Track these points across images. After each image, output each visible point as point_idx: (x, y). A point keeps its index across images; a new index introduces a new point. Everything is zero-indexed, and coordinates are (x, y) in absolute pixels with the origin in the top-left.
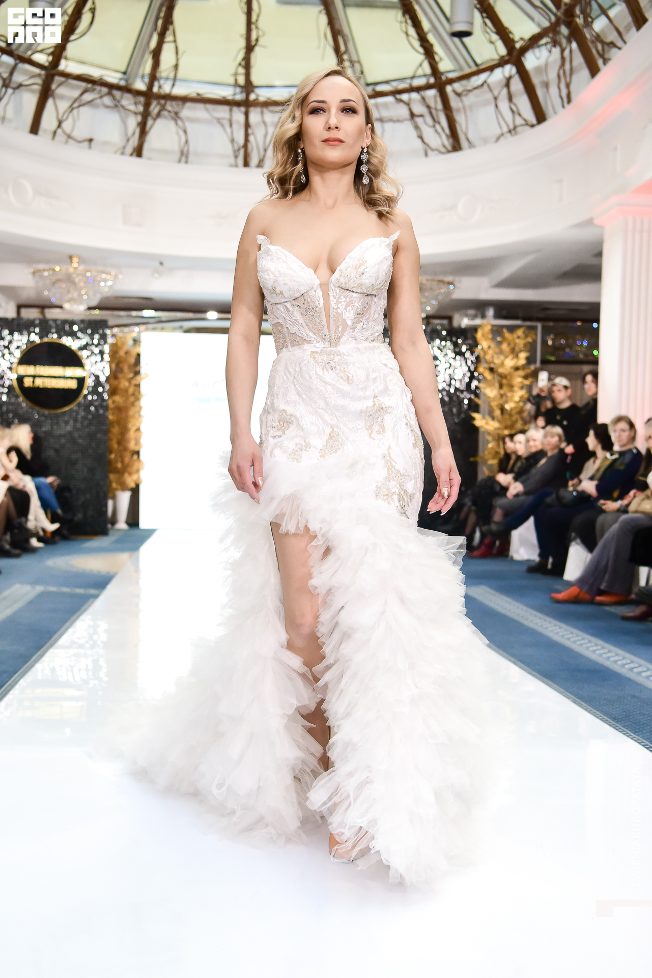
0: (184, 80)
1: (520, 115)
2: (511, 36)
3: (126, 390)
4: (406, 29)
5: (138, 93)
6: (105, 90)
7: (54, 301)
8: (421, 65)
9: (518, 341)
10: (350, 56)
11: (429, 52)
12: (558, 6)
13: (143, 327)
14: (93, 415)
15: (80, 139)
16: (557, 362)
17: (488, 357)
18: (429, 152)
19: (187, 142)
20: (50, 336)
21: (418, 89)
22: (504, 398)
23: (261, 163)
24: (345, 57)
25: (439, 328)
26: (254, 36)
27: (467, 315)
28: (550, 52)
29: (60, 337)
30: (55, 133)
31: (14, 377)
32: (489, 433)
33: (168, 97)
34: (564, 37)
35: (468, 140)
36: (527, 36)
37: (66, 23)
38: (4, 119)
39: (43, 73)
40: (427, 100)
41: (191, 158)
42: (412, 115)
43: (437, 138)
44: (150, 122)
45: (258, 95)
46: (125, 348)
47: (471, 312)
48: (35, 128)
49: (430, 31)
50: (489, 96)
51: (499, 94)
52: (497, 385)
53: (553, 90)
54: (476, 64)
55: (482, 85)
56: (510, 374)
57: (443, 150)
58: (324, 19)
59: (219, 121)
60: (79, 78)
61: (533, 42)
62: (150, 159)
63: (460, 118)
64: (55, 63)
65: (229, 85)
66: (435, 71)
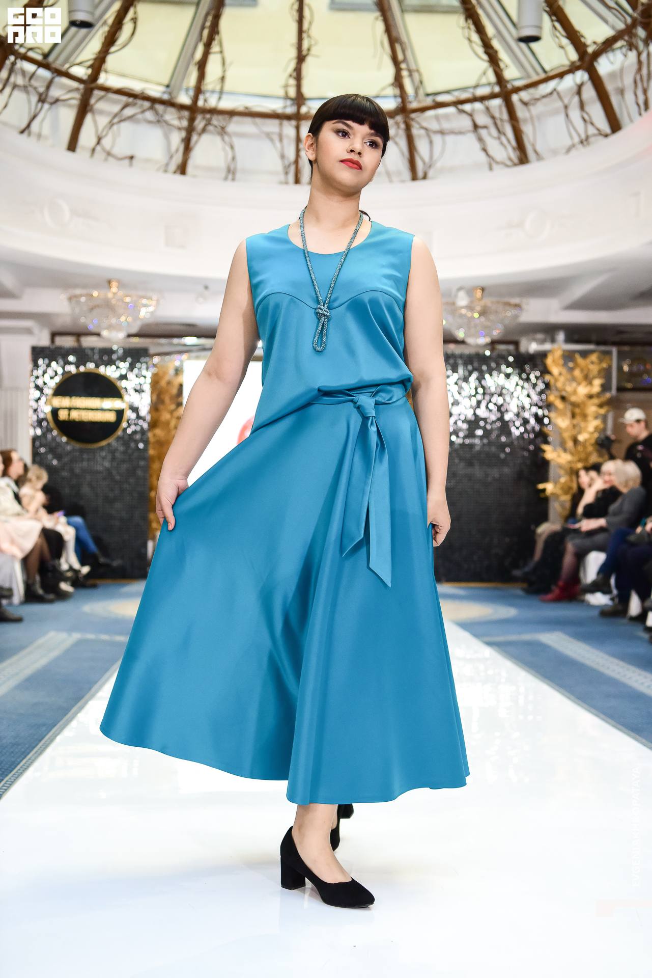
0: (231, 93)
1: (592, 124)
2: (582, 40)
3: (168, 423)
4: (469, 34)
5: (182, 107)
6: (147, 104)
7: (92, 328)
8: (484, 73)
9: (591, 367)
10: (408, 65)
11: (493, 59)
12: (634, 8)
13: (185, 356)
14: (132, 449)
15: (120, 155)
16: (634, 390)
17: (559, 385)
18: (495, 166)
19: (234, 158)
20: (88, 365)
21: (482, 99)
22: (577, 429)
24: (403, 66)
25: (505, 353)
26: (305, 45)
27: (535, 340)
28: (625, 56)
29: (97, 366)
30: (93, 150)
31: (48, 409)
32: (560, 467)
33: (214, 111)
34: (641, 39)
35: (536, 152)
36: (600, 39)
37: (106, 34)
38: (39, 136)
39: (82, 86)
40: (492, 110)
41: (238, 175)
42: (476, 127)
43: (503, 150)
44: (194, 137)
45: (310, 108)
46: (167, 378)
47: (540, 336)
48: (72, 146)
49: (494, 36)
50: (559, 104)
51: (570, 102)
52: (569, 414)
53: (629, 97)
54: (545, 72)
55: (551, 93)
56: (584, 403)
57: (509, 163)
58: (380, 26)
59: (268, 136)
60: (120, 92)
61: (607, 45)
62: (194, 176)
63: (527, 130)
64: (94, 76)
65: (278, 98)
66: (500, 80)
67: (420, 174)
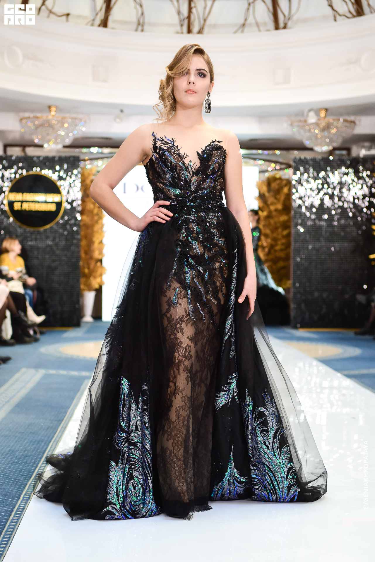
7: (36, 141)
14: (68, 232)
15: (60, 14)
18: (338, 17)
19: (142, 14)
20: (35, 169)
23: (201, 30)
29: (41, 170)
30: (40, 9)
31: (5, 202)
35: (369, 5)
41: (146, 27)
43: (345, 6)
46: (92, 177)
47: (367, 144)
57: (349, 15)
62: (113, 28)
67: (281, 25)
